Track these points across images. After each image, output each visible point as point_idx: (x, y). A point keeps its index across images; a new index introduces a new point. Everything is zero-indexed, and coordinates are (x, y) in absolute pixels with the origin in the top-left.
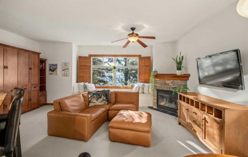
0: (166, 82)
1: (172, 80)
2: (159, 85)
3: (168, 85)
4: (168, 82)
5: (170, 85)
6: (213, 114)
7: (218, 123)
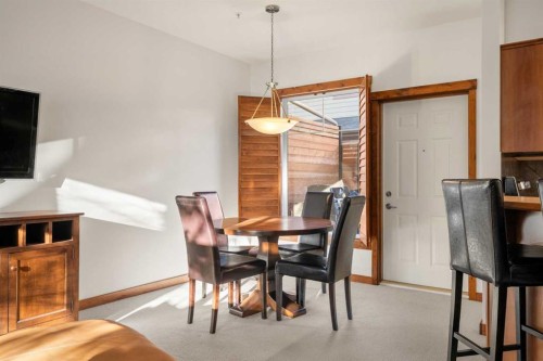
6: (48, 238)
7: (63, 251)
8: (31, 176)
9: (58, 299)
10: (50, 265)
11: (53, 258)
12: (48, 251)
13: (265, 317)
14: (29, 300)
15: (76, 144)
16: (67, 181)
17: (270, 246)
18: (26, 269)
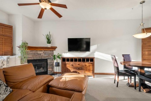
0: (38, 53)
1: (44, 51)
2: (31, 56)
3: (40, 55)
4: (40, 52)
5: (42, 54)
6: (90, 61)
7: (92, 63)
8: (90, 51)
9: (91, 71)
10: (90, 66)
11: (90, 64)
12: (89, 63)
13: (135, 89)
14: (86, 70)
15: (98, 46)
16: (96, 52)
17: (141, 70)
18: (86, 65)
